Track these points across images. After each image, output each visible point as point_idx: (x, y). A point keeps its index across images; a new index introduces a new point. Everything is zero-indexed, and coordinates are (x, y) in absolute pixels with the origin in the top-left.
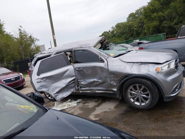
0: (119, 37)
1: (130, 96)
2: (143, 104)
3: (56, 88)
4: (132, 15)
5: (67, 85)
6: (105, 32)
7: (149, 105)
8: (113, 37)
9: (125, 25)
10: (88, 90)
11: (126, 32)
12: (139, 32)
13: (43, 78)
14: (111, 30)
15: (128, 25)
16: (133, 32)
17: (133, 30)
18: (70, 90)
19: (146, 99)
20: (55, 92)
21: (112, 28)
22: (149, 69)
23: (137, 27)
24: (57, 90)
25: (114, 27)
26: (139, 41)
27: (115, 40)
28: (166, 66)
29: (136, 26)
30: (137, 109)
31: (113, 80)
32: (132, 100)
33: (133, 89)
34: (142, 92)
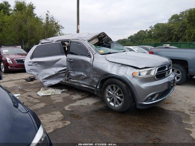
0: (155, 39)
1: (107, 96)
2: (116, 106)
3: (46, 74)
4: (175, 17)
5: (56, 74)
6: (141, 31)
8: (149, 37)
9: (165, 27)
10: (76, 82)
11: (164, 35)
12: (179, 36)
13: (35, 62)
14: (149, 29)
15: (167, 27)
16: (172, 35)
17: (173, 33)
18: (59, 79)
19: (120, 102)
20: (44, 78)
21: (150, 27)
22: (127, 72)
23: (178, 31)
24: (46, 76)
25: (153, 26)
26: (170, 46)
27: (150, 41)
28: (145, 72)
29: (176, 29)
30: (111, 110)
31: (96, 77)
32: (109, 100)
33: (111, 89)
34: (117, 93)
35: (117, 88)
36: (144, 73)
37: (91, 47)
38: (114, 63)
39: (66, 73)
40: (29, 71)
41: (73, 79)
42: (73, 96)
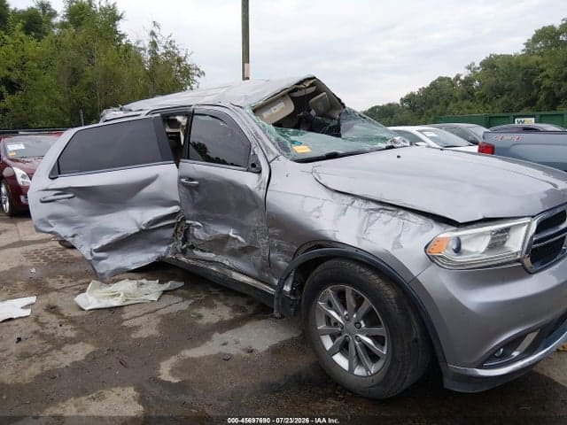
0: (485, 102)
1: (322, 326)
2: (359, 371)
3: (104, 231)
4: (545, 34)
5: (142, 231)
6: (441, 79)
7: (378, 385)
8: (464, 98)
9: (515, 65)
10: (211, 262)
11: (511, 90)
12: (558, 94)
13: (64, 191)
14: (465, 74)
15: (523, 64)
16: (535, 91)
17: (538, 85)
18: (154, 248)
19: (374, 358)
20: (97, 247)
21: (469, 68)
22: (401, 238)
23: (556, 78)
24: (106, 240)
25: (478, 66)
26: (536, 122)
27: (469, 108)
29: (550, 72)
30: (337, 384)
32: (328, 343)
33: (336, 303)
34: (362, 322)
35: (359, 301)
36: (477, 246)
37: (260, 132)
38: (350, 199)
39: (177, 226)
40: (43, 221)
41: (204, 251)
42: (203, 311)
